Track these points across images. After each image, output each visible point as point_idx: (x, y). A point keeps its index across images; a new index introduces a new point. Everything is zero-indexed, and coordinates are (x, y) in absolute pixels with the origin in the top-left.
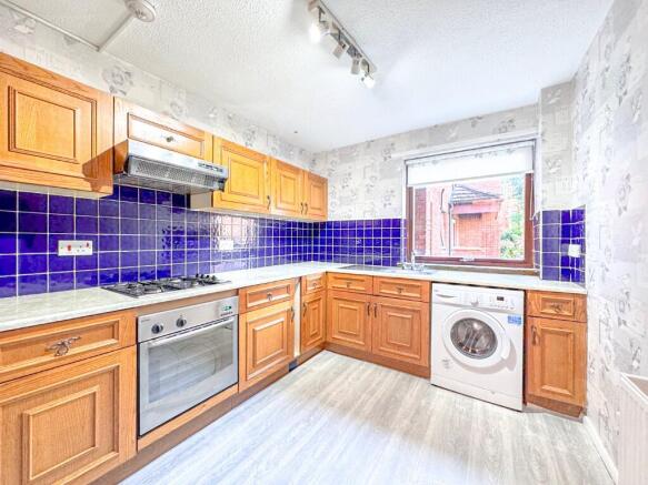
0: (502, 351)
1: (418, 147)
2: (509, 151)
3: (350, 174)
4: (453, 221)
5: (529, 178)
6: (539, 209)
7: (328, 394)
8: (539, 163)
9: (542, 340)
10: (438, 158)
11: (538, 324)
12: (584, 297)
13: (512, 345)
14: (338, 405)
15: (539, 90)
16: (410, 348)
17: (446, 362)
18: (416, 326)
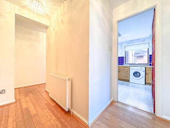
0: (141, 76)
1: (127, 44)
2: (145, 45)
5: (148, 49)
9: (148, 74)
16: (126, 77)
17: (132, 79)
18: (127, 74)
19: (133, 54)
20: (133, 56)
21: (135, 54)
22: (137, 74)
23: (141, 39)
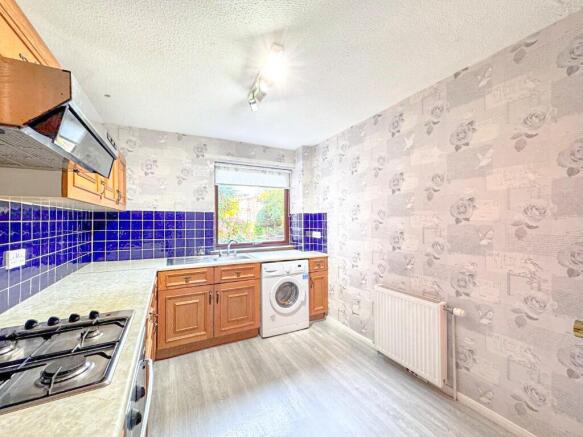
0: (301, 296)
1: (228, 155)
3: (155, 161)
5: (287, 192)
7: (212, 392)
8: (293, 185)
9: (314, 283)
11: (313, 276)
12: (326, 258)
14: (230, 392)
16: (247, 318)
17: (273, 318)
18: (251, 300)
23: (272, 148)
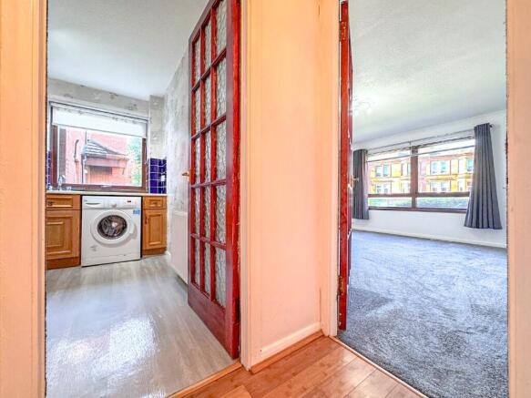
0: (130, 230)
2: (134, 122)
4: (85, 171)
5: (144, 140)
6: (149, 157)
8: (149, 134)
9: (149, 220)
10: (83, 110)
11: (147, 213)
12: (166, 197)
13: (135, 226)
15: (148, 95)
16: (61, 247)
17: (94, 248)
18: (67, 230)
19: (79, 158)
20: (76, 162)
21: (83, 157)
22: (111, 227)
23: (122, 96)
